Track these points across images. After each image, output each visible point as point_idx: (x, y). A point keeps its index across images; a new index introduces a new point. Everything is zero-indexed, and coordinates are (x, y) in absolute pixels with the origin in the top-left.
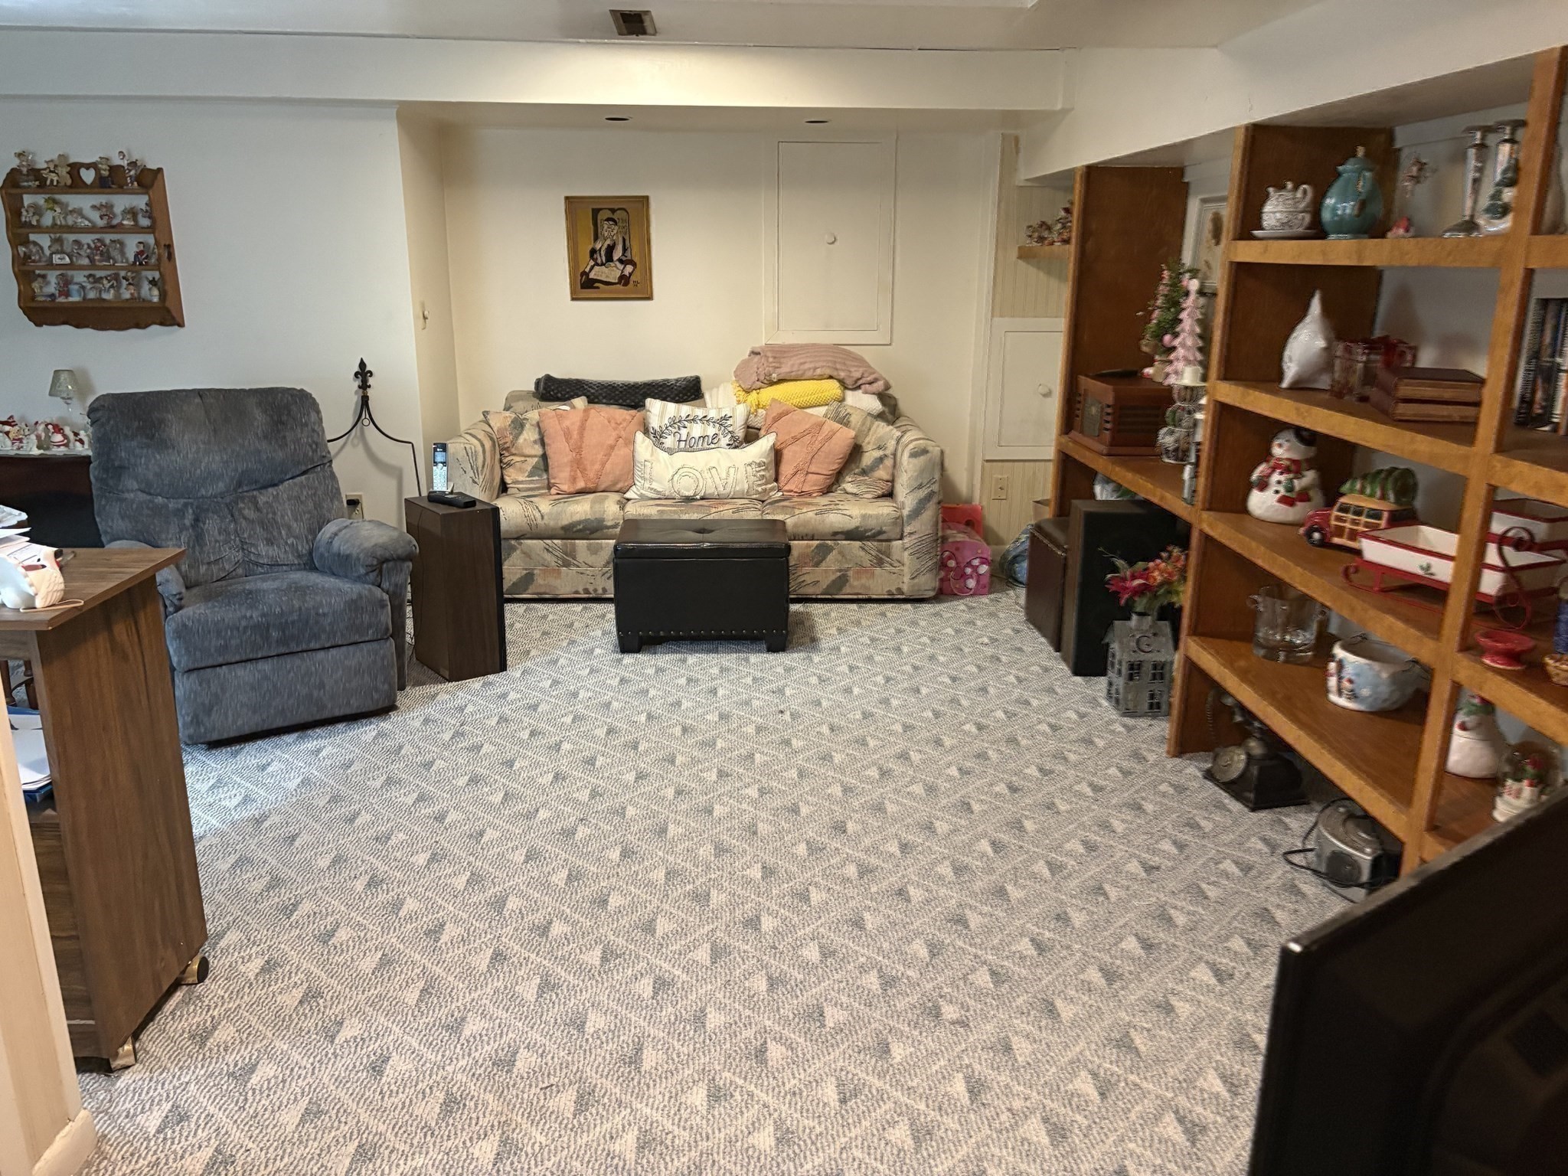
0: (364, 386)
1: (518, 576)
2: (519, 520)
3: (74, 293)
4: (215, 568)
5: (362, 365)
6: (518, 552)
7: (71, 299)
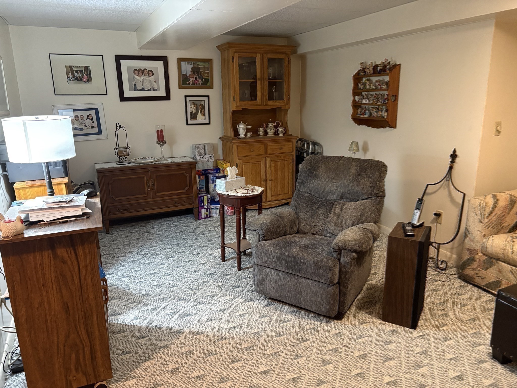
0: (453, 162)
1: (493, 280)
2: (498, 250)
3: (367, 114)
4: (313, 228)
5: (455, 151)
6: (496, 267)
7: (365, 116)
